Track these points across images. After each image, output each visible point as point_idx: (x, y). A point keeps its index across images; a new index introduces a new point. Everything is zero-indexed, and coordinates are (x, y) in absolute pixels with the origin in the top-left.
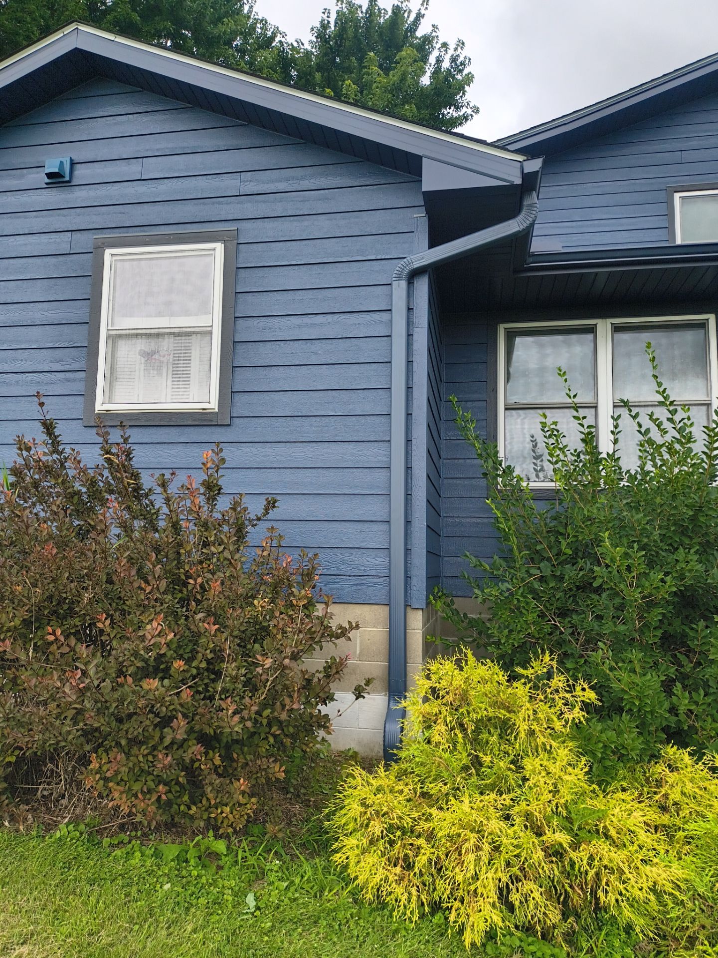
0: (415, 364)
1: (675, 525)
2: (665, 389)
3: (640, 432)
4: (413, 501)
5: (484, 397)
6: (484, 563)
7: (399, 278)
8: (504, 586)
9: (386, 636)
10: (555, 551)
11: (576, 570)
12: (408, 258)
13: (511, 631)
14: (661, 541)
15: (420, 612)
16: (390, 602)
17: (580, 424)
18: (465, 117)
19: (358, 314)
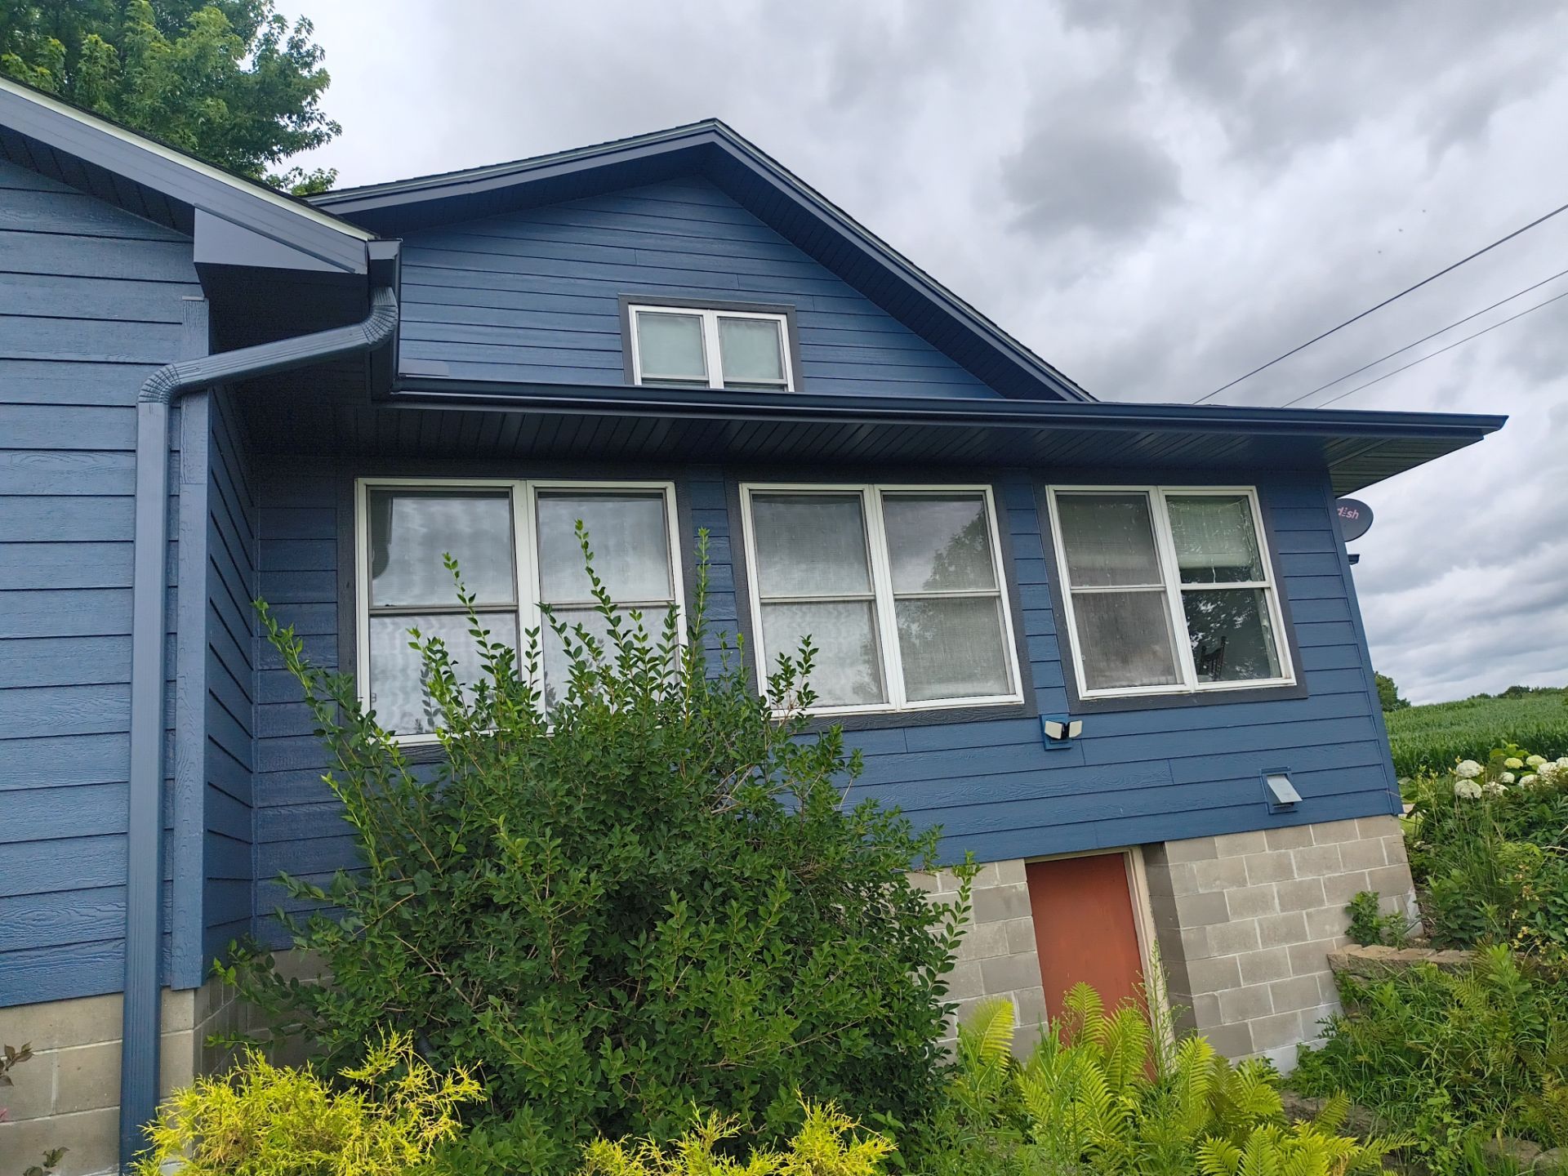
0: (182, 544)
1: (606, 792)
2: (604, 588)
3: (567, 652)
4: (178, 790)
5: (332, 596)
6: (315, 889)
7: (151, 398)
8: (348, 924)
9: (118, 1054)
10: (439, 851)
11: (470, 879)
12: (170, 367)
13: (359, 1002)
14: (588, 819)
15: (191, 996)
16: (125, 984)
17: (480, 642)
18: (316, 136)
19: (67, 454)
